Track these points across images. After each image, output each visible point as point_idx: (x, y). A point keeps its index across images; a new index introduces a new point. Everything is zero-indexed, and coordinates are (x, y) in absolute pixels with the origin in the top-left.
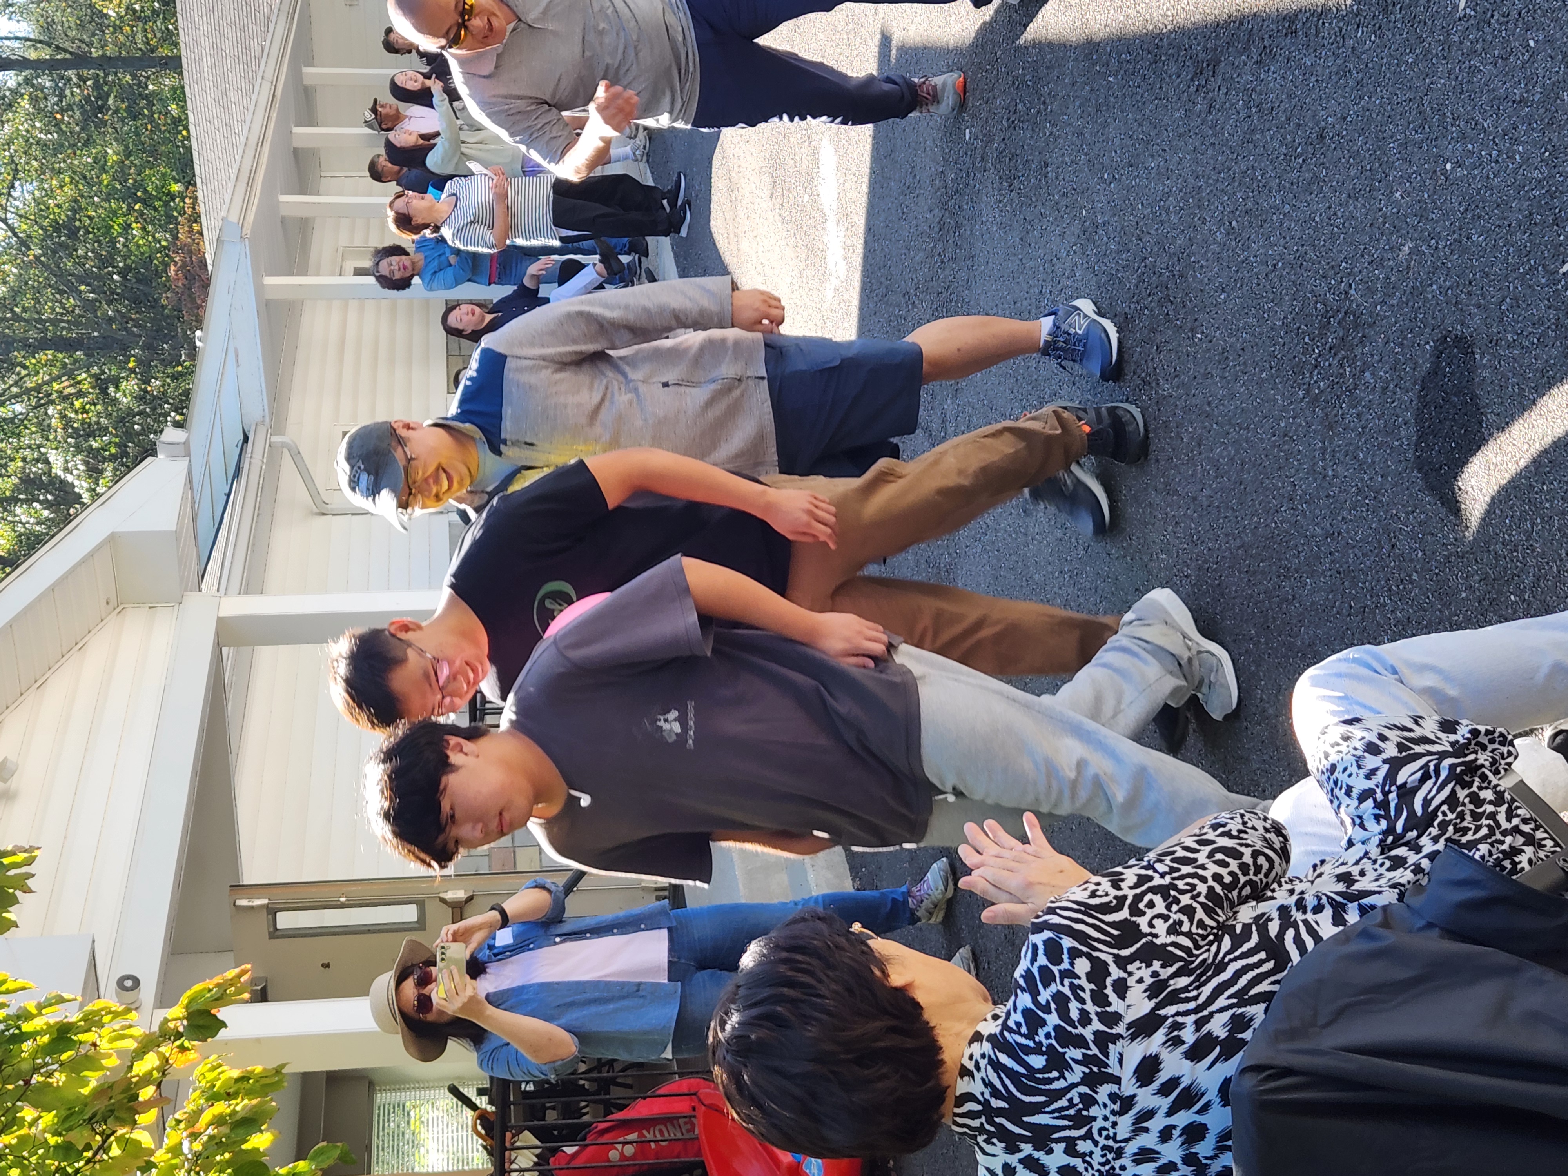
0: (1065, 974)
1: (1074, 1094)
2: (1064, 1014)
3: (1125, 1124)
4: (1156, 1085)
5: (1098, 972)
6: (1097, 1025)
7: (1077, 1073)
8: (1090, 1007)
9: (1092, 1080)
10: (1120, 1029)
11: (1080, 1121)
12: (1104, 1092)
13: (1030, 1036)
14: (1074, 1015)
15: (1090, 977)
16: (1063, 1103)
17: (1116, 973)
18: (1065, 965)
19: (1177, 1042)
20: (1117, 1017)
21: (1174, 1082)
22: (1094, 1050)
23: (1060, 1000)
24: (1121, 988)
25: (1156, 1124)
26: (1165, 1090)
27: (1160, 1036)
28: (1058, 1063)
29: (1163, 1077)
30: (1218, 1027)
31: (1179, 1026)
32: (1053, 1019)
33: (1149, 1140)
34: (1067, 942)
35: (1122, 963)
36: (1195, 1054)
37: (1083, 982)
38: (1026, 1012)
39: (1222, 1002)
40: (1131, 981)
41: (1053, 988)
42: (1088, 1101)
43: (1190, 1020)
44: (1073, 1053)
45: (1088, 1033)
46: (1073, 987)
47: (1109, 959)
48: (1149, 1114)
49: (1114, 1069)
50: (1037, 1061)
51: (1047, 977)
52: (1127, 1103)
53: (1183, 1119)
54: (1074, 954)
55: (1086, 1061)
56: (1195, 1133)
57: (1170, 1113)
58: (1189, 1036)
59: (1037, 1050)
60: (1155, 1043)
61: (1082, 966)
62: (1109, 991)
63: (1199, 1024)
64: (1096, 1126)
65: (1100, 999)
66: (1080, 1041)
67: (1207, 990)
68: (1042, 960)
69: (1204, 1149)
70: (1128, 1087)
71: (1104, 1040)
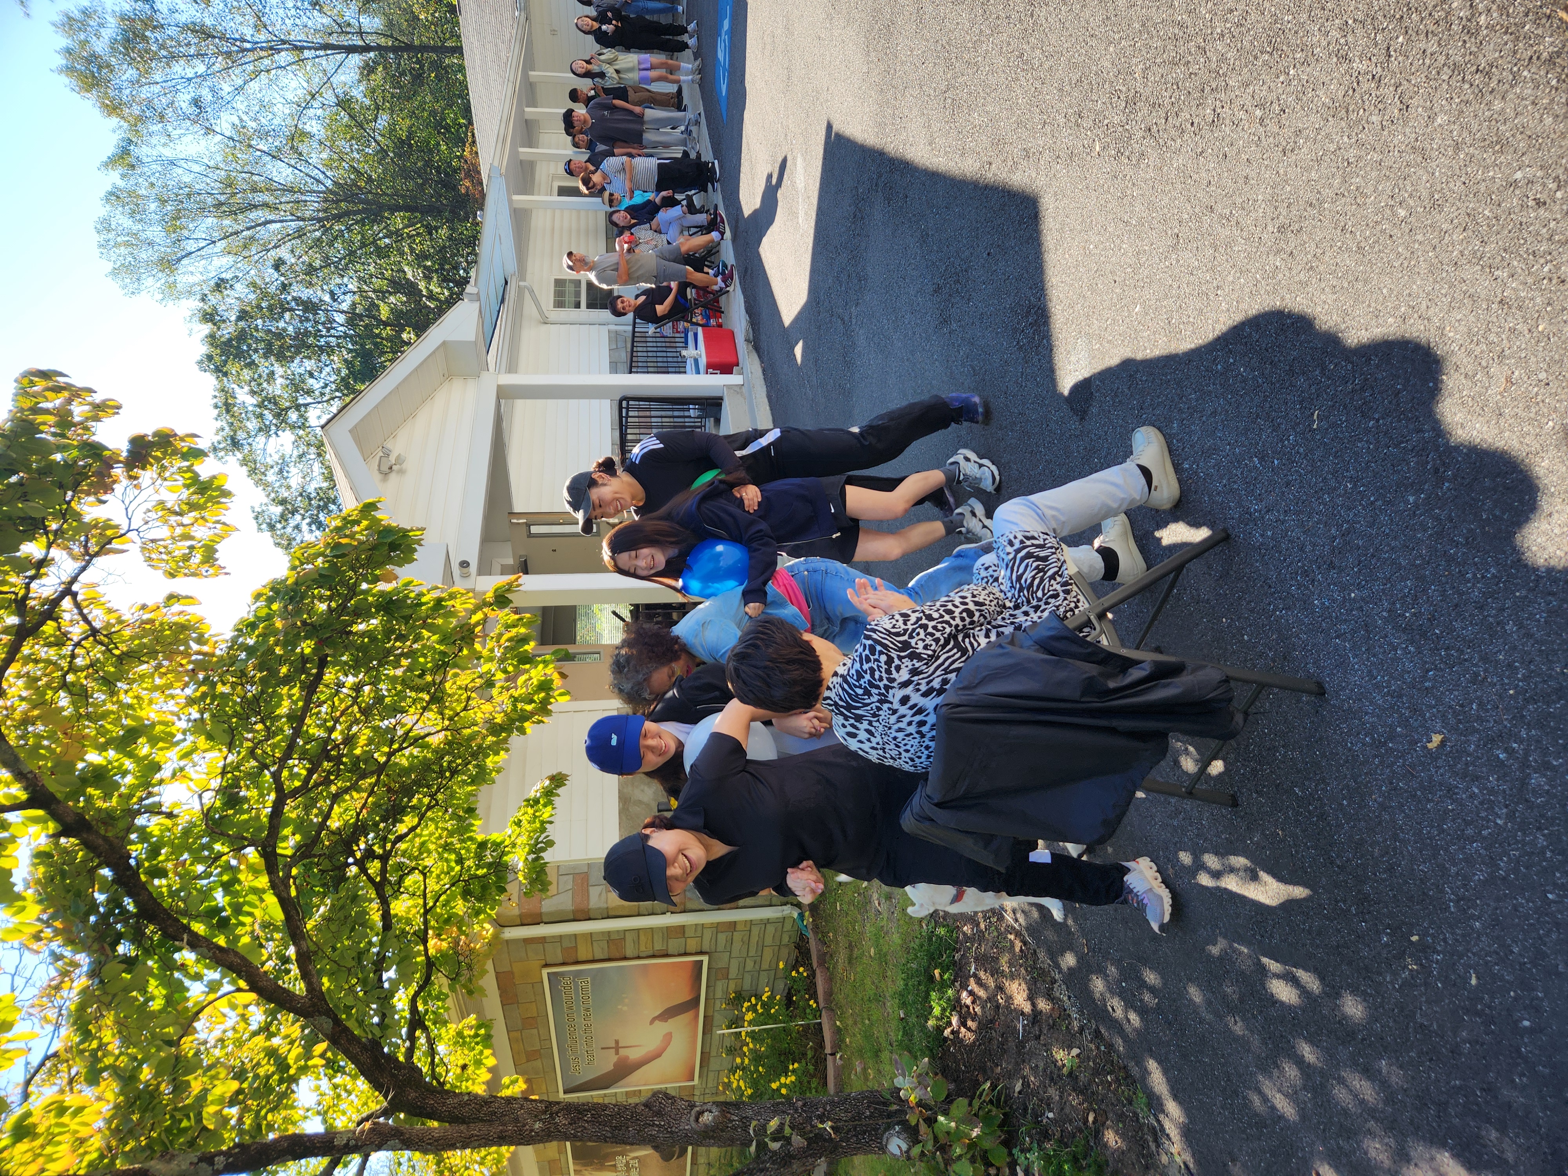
0: (876, 660)
1: (873, 705)
2: (872, 676)
3: (893, 719)
4: (908, 706)
5: (890, 661)
6: (885, 682)
7: (875, 698)
8: (884, 675)
9: (881, 702)
10: (895, 684)
11: (874, 715)
12: (885, 706)
13: (858, 681)
14: (877, 677)
15: (886, 663)
16: (869, 708)
17: (897, 662)
18: (876, 657)
19: (918, 690)
20: (894, 680)
21: (915, 705)
22: (883, 691)
23: (872, 670)
24: (898, 669)
25: (906, 720)
26: (911, 708)
27: (911, 687)
28: (868, 693)
29: (910, 703)
30: (936, 684)
31: (918, 684)
32: (868, 677)
33: (902, 725)
34: (878, 648)
35: (900, 658)
36: (925, 695)
37: (883, 665)
38: (857, 671)
39: (938, 673)
40: (903, 666)
41: (870, 665)
42: (879, 709)
43: (924, 682)
44: (874, 691)
45: (881, 684)
46: (878, 666)
47: (895, 657)
48: (904, 716)
49: (890, 698)
50: (860, 691)
51: (868, 660)
52: (895, 712)
53: (918, 718)
54: (881, 653)
55: (880, 694)
56: (922, 723)
57: (913, 716)
58: (923, 688)
59: (860, 687)
60: (909, 690)
61: (883, 658)
62: (893, 669)
63: (928, 683)
64: (881, 718)
65: (888, 672)
66: (878, 687)
67: (932, 668)
68: (867, 652)
69: (924, 729)
70: (896, 705)
71: (887, 688)
